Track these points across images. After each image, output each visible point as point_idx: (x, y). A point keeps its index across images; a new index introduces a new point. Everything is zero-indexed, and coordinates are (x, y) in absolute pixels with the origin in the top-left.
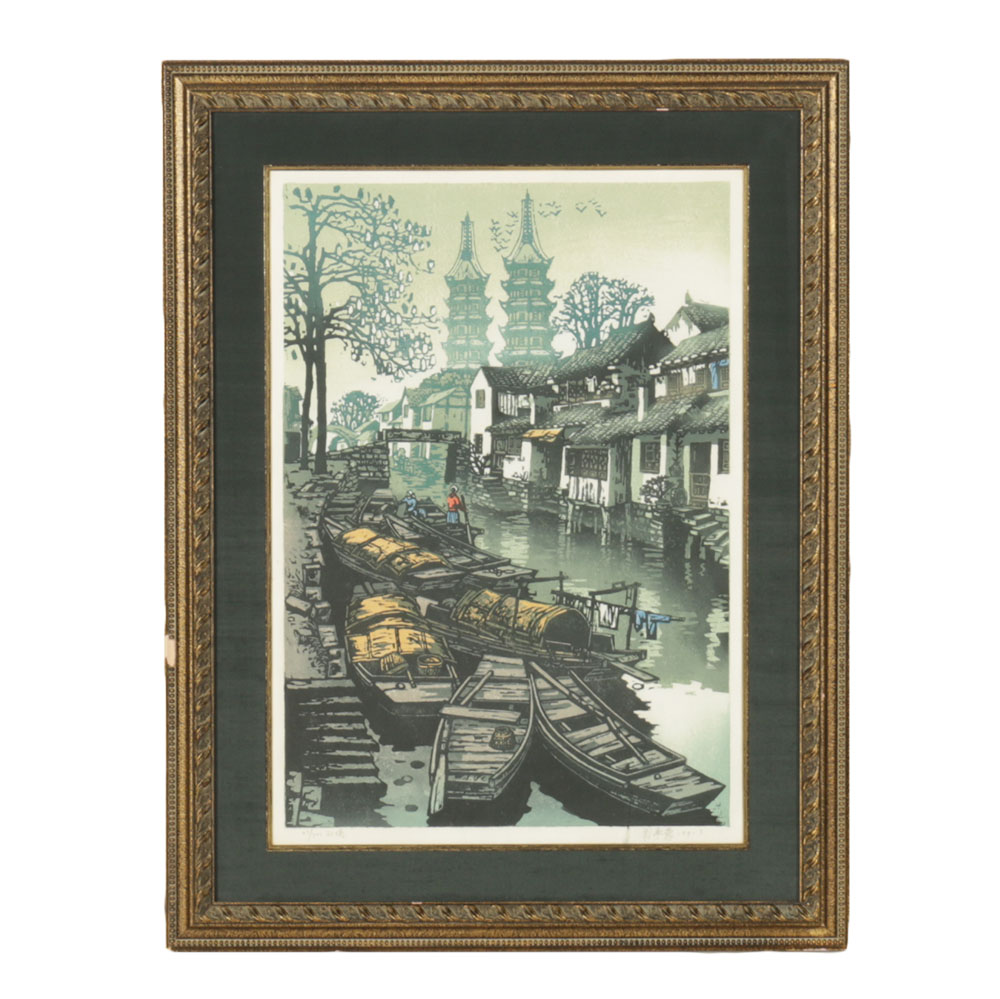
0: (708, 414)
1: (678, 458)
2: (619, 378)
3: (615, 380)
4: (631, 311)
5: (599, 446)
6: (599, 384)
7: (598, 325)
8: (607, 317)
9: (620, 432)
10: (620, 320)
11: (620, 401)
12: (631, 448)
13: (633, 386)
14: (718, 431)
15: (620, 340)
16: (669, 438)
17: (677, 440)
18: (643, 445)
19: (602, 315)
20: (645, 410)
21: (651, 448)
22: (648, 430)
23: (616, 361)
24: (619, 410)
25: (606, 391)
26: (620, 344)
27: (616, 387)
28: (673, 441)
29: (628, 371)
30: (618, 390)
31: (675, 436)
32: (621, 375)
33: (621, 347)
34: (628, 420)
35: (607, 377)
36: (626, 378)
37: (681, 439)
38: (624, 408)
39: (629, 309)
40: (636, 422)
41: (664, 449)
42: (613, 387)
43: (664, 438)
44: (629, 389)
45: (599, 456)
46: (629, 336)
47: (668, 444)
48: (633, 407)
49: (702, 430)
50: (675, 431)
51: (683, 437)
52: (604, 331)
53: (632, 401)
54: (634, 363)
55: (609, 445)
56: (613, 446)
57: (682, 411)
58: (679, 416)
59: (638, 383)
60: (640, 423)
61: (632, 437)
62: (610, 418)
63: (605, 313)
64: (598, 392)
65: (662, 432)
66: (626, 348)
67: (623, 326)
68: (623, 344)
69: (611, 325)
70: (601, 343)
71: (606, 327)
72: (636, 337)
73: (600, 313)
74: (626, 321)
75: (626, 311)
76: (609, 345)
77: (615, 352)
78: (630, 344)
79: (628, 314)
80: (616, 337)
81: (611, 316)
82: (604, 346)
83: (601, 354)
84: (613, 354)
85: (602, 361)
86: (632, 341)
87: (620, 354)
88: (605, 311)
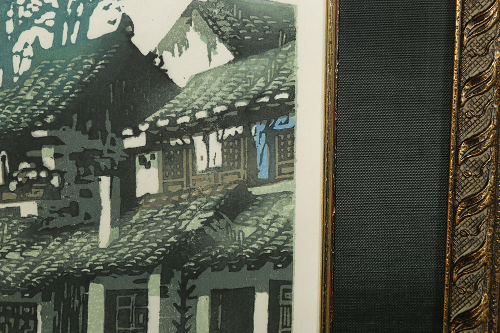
0: (248, 231)
1: (184, 320)
2: (56, 156)
3: (49, 162)
4: (80, 10)
5: (17, 298)
6: (14, 167)
7: (9, 41)
8: (27, 24)
9: (60, 269)
10: (56, 30)
11: (59, 204)
12: (85, 302)
13: (88, 173)
14: (269, 265)
15: (56, 76)
16: (165, 281)
17: (183, 285)
18: (110, 297)
19: (15, 18)
20: (113, 225)
21: (127, 302)
22: (121, 265)
23: (50, 119)
24: (57, 223)
25: (30, 182)
26: (57, 82)
27: (51, 174)
28: (173, 287)
29: (75, 140)
30: (55, 181)
31: (178, 275)
32: (63, 149)
33: (60, 88)
34: (78, 244)
35: (29, 154)
36: (72, 156)
37: (191, 282)
38: (68, 220)
39: (75, 5)
40: (96, 249)
41: (154, 303)
42: (43, 174)
43: (154, 281)
44: (78, 180)
45: (17, 317)
46: (78, 65)
47: (164, 293)
48: (87, 217)
49: (236, 263)
50: (180, 268)
51: (195, 277)
52: (20, 54)
53: (85, 206)
54: (89, 125)
55: (38, 297)
56: (46, 298)
57: (195, 224)
58: (187, 235)
59: (97, 166)
60: (103, 251)
61: (87, 279)
62: (38, 241)
63: (21, 13)
64: (13, 185)
65: (150, 269)
66: (72, 91)
67: (64, 43)
68: (63, 83)
69: (37, 39)
70: (16, 79)
71: (26, 45)
72: (93, 67)
73: (10, 13)
74: (70, 32)
75: (69, 11)
76: (33, 84)
77: (46, 100)
78: (80, 82)
79: (74, 18)
80: (48, 66)
81: (36, 21)
82: (22, 86)
83: (16, 105)
84: (44, 104)
85: (18, 119)
86: (83, 76)
87: (58, 103)
88: (21, 9)
